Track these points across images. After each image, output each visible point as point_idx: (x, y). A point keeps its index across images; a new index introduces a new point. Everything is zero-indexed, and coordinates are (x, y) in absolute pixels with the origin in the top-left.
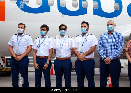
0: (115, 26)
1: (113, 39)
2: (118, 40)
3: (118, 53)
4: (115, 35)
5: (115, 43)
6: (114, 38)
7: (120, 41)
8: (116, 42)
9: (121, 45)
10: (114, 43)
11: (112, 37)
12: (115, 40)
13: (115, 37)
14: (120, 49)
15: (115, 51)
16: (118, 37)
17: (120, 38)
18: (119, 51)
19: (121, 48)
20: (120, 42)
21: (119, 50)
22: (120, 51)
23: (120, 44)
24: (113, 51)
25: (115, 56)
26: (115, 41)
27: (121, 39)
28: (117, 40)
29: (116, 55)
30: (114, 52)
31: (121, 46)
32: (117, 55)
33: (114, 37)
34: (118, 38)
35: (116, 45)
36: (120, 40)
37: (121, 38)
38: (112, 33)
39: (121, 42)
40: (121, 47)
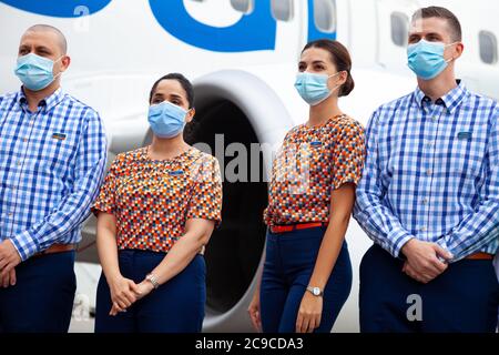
0: (66, 62)
1: (48, 138)
2: (72, 143)
3: (67, 218)
4: (59, 116)
5: (55, 160)
6: (50, 133)
7: (86, 152)
8: (60, 157)
9: (89, 172)
10: (47, 158)
11: (44, 124)
12: (59, 145)
13: (60, 127)
14: (83, 198)
15: (51, 205)
16: (75, 129)
17: (86, 137)
18: (73, 208)
19: (86, 192)
20: (86, 160)
21: (77, 201)
22: (78, 206)
23: (86, 169)
24: (39, 208)
25: (47, 233)
26: (54, 147)
27: (90, 140)
28: (67, 146)
29: (55, 229)
30: (43, 213)
31: (86, 180)
32: (62, 229)
33: (52, 126)
34: (74, 136)
35: (59, 170)
36: (86, 144)
37: (93, 135)
38: (43, 104)
39: (89, 156)
40: (89, 185)
